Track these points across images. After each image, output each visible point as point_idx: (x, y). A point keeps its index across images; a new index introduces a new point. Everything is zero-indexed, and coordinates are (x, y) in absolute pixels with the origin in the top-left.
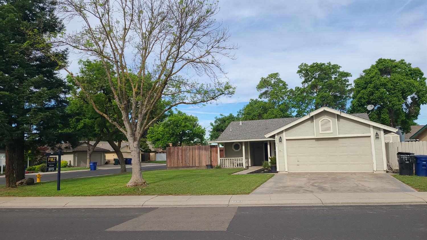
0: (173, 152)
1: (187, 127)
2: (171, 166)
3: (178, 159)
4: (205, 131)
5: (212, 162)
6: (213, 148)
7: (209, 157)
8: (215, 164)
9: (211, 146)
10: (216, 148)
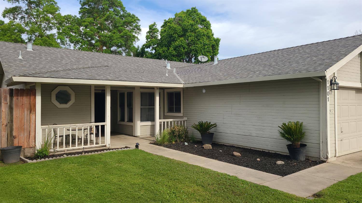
5: (15, 137)
6: (19, 98)
7: (2, 125)
8: (25, 142)
9: (11, 90)
10: (32, 98)
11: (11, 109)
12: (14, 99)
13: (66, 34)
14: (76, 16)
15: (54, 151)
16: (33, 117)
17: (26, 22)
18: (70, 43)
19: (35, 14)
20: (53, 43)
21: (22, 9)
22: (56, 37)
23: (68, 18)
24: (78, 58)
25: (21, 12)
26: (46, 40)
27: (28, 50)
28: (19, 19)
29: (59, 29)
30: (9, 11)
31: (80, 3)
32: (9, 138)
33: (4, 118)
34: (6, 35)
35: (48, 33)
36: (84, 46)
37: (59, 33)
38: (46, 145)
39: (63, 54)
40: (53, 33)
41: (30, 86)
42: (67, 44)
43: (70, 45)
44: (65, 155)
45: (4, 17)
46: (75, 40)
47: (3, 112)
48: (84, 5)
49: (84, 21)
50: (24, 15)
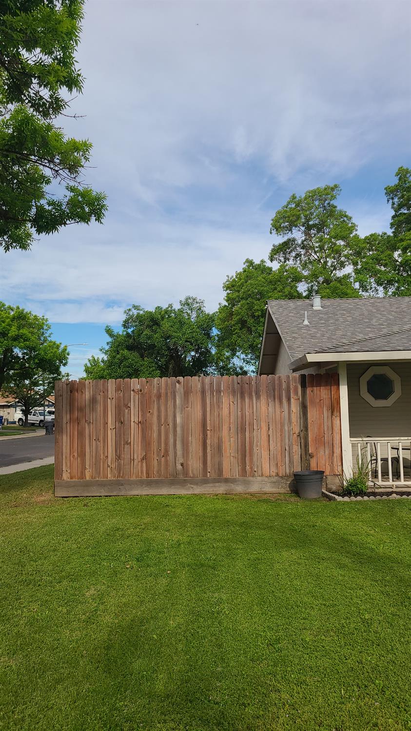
0: (93, 400)
1: (25, 340)
2: (83, 475)
3: (122, 441)
4: (68, 354)
5: (311, 456)
6: (315, 388)
7: (293, 434)
8: (327, 465)
9: (303, 377)
10: (334, 388)
11: (304, 407)
12: (309, 390)
13: (369, 270)
14: (385, 234)
15: (374, 485)
16: (336, 422)
17: (303, 262)
18: (377, 286)
19: (317, 245)
20: (348, 291)
21: (296, 242)
22: (352, 280)
23: (371, 240)
24: (400, 312)
25: (296, 247)
26: (336, 288)
27: (315, 308)
28: (293, 259)
29: (355, 264)
30: (278, 249)
31: (393, 208)
32: (304, 456)
33: (295, 423)
34: (275, 289)
35: (339, 274)
36: (402, 288)
37: (357, 272)
38: (361, 473)
39: (371, 308)
40: (347, 273)
41: (326, 370)
42: (371, 288)
43: (377, 290)
44: (394, 495)
45: (272, 261)
46: (386, 279)
47: (293, 414)
48: (399, 209)
49: (402, 240)
50: (300, 252)
